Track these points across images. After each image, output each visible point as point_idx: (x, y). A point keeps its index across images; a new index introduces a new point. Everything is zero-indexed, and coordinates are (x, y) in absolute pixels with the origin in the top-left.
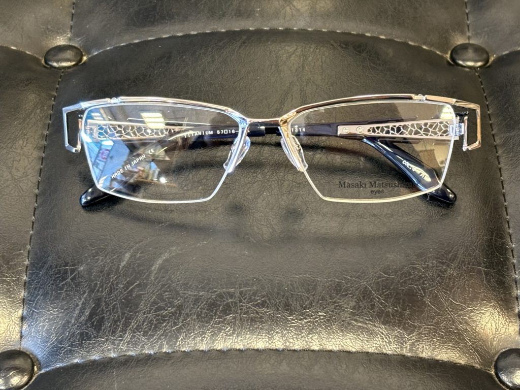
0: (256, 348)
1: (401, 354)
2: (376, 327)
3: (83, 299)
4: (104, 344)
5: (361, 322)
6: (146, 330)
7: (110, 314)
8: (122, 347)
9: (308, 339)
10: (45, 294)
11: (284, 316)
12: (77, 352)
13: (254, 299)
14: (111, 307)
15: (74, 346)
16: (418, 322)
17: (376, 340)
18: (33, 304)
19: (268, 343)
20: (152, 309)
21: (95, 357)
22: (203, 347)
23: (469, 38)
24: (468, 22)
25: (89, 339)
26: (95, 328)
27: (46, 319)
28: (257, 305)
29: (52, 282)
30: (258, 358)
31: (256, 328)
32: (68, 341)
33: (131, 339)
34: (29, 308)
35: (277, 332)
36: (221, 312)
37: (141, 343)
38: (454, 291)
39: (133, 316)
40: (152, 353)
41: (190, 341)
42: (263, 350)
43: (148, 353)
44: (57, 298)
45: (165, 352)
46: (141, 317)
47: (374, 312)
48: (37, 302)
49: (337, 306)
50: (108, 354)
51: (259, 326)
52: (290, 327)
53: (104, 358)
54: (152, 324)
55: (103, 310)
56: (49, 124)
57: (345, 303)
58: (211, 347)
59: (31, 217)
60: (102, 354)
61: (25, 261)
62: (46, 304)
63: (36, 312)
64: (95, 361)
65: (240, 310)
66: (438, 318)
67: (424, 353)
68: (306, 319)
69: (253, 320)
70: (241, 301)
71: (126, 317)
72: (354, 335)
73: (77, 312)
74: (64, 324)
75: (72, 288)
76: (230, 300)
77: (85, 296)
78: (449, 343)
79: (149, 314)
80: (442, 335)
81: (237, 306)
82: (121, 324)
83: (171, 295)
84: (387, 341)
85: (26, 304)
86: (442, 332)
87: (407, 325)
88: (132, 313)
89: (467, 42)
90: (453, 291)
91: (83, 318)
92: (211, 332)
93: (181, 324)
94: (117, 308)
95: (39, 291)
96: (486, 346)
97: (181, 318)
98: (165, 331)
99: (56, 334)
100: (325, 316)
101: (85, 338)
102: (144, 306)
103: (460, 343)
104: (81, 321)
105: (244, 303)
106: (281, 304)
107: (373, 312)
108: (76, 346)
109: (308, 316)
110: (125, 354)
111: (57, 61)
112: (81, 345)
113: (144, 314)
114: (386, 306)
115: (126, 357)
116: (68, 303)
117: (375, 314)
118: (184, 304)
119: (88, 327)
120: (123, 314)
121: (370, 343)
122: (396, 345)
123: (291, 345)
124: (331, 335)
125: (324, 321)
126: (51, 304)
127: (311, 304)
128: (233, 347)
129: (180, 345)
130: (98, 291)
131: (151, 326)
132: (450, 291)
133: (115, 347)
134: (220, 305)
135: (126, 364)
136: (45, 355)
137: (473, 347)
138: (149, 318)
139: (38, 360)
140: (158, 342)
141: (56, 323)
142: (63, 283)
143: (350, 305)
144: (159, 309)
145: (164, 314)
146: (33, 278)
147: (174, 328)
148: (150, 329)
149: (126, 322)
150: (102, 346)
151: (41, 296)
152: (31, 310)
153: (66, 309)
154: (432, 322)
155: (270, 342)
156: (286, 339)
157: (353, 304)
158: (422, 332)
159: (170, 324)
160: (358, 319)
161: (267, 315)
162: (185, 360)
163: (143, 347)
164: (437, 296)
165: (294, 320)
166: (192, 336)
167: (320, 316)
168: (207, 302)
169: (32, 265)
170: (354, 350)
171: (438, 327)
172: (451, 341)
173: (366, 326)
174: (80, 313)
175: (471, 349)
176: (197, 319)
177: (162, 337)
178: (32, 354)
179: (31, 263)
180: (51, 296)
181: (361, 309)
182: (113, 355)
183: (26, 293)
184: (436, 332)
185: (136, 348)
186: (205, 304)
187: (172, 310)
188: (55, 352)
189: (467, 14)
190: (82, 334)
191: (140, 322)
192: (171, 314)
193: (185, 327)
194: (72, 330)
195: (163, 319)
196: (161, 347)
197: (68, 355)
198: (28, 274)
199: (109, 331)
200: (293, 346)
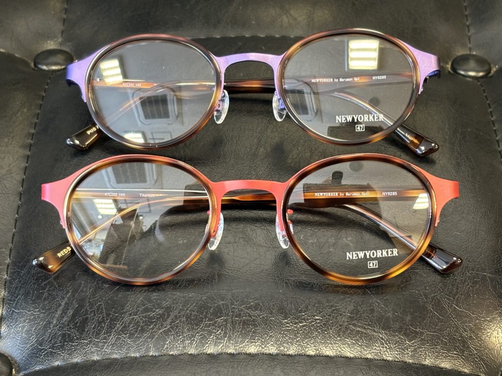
0: (248, 352)
1: (402, 361)
2: (375, 332)
3: (66, 299)
4: (87, 346)
5: (359, 327)
6: (132, 332)
7: (95, 315)
8: (106, 350)
9: (303, 343)
10: (27, 294)
11: (279, 320)
12: (58, 354)
13: (247, 301)
14: (95, 307)
15: (55, 348)
16: (420, 328)
17: (376, 346)
18: (13, 304)
19: (260, 347)
20: (139, 310)
21: (77, 359)
22: (192, 351)
23: (470, 49)
24: (470, 34)
25: (72, 341)
26: (78, 330)
27: (27, 319)
28: (250, 308)
29: (34, 281)
30: (250, 363)
31: (249, 332)
32: (49, 342)
33: (115, 341)
34: (9, 308)
35: (271, 336)
36: (212, 314)
37: (126, 345)
38: (458, 298)
39: (119, 318)
40: (138, 355)
41: (178, 344)
42: (256, 354)
43: (134, 357)
44: (39, 297)
45: (152, 356)
46: (127, 319)
47: (374, 317)
48: (18, 302)
49: (334, 310)
50: (91, 357)
51: (252, 329)
52: (285, 330)
53: (87, 361)
54: (139, 325)
55: (86, 310)
56: (36, 123)
57: (343, 307)
58: (200, 351)
59: (15, 215)
60: (85, 356)
61: (7, 260)
62: (27, 304)
63: (16, 312)
64: (77, 364)
65: (232, 312)
66: (442, 325)
67: (427, 360)
68: (301, 322)
69: (245, 323)
70: (232, 304)
71: (111, 319)
72: (352, 340)
73: (59, 312)
74: (45, 325)
75: (55, 287)
76: (221, 302)
77: (68, 296)
78: (453, 351)
79: (136, 315)
80: (446, 342)
81: (228, 308)
82: (105, 326)
83: (159, 296)
84: (388, 347)
85: (6, 304)
86: (446, 339)
87: (408, 331)
88: (117, 315)
89: (468, 53)
90: (456, 297)
91: (65, 319)
92: (200, 335)
93: (169, 327)
94: (102, 309)
95: (20, 290)
96: (492, 354)
97: (169, 320)
98: (152, 333)
99: (37, 335)
100: (321, 320)
101: (67, 340)
102: (131, 308)
103: (464, 351)
104: (63, 322)
105: (236, 305)
106: (275, 307)
107: (372, 316)
108: (57, 348)
109: (304, 319)
110: (110, 357)
111: (47, 65)
112: (62, 346)
113: (130, 316)
114: (386, 311)
115: (109, 361)
116: (50, 303)
117: (375, 318)
118: (172, 306)
119: (70, 328)
120: (108, 315)
121: (369, 348)
122: (397, 351)
123: (286, 350)
124: (328, 340)
125: (321, 325)
126: (32, 304)
127: (307, 308)
128: (224, 351)
129: (167, 348)
130: (82, 291)
131: (137, 329)
132: (454, 298)
133: (99, 349)
134: (211, 308)
135: (110, 368)
136: (24, 357)
137: (479, 356)
138: (136, 320)
139: (16, 362)
140: (145, 345)
141: (37, 323)
142: (45, 283)
143: (348, 309)
144: (147, 310)
145: (151, 315)
146: (14, 277)
147: (161, 331)
148: (136, 332)
149: (111, 324)
150: (84, 349)
151: (22, 295)
152: (10, 311)
153: (48, 309)
154: (435, 328)
155: (263, 346)
156: (280, 344)
157: (351, 308)
158: (425, 338)
159: (157, 327)
160: (357, 324)
161: (261, 318)
162: (173, 364)
163: (128, 349)
164: (439, 301)
165: (289, 324)
166: (181, 338)
167: (316, 320)
168: (197, 303)
169: (14, 263)
170: (352, 356)
171: (441, 334)
172: (455, 350)
173: (365, 331)
174: (62, 313)
175: (477, 358)
176: (186, 321)
177: (149, 340)
178: (10, 356)
179: (13, 262)
180: (33, 296)
181: (359, 313)
182: (96, 358)
183: (6, 293)
184: (440, 339)
185: (121, 350)
186: (195, 306)
187: (160, 312)
188: (36, 353)
189: (468, 26)
190: (64, 335)
191: (125, 324)
192: (159, 316)
193: (173, 330)
194: (53, 331)
195: (150, 321)
196: (148, 350)
197: (49, 357)
198: (9, 272)
199: (93, 333)
200: (288, 350)
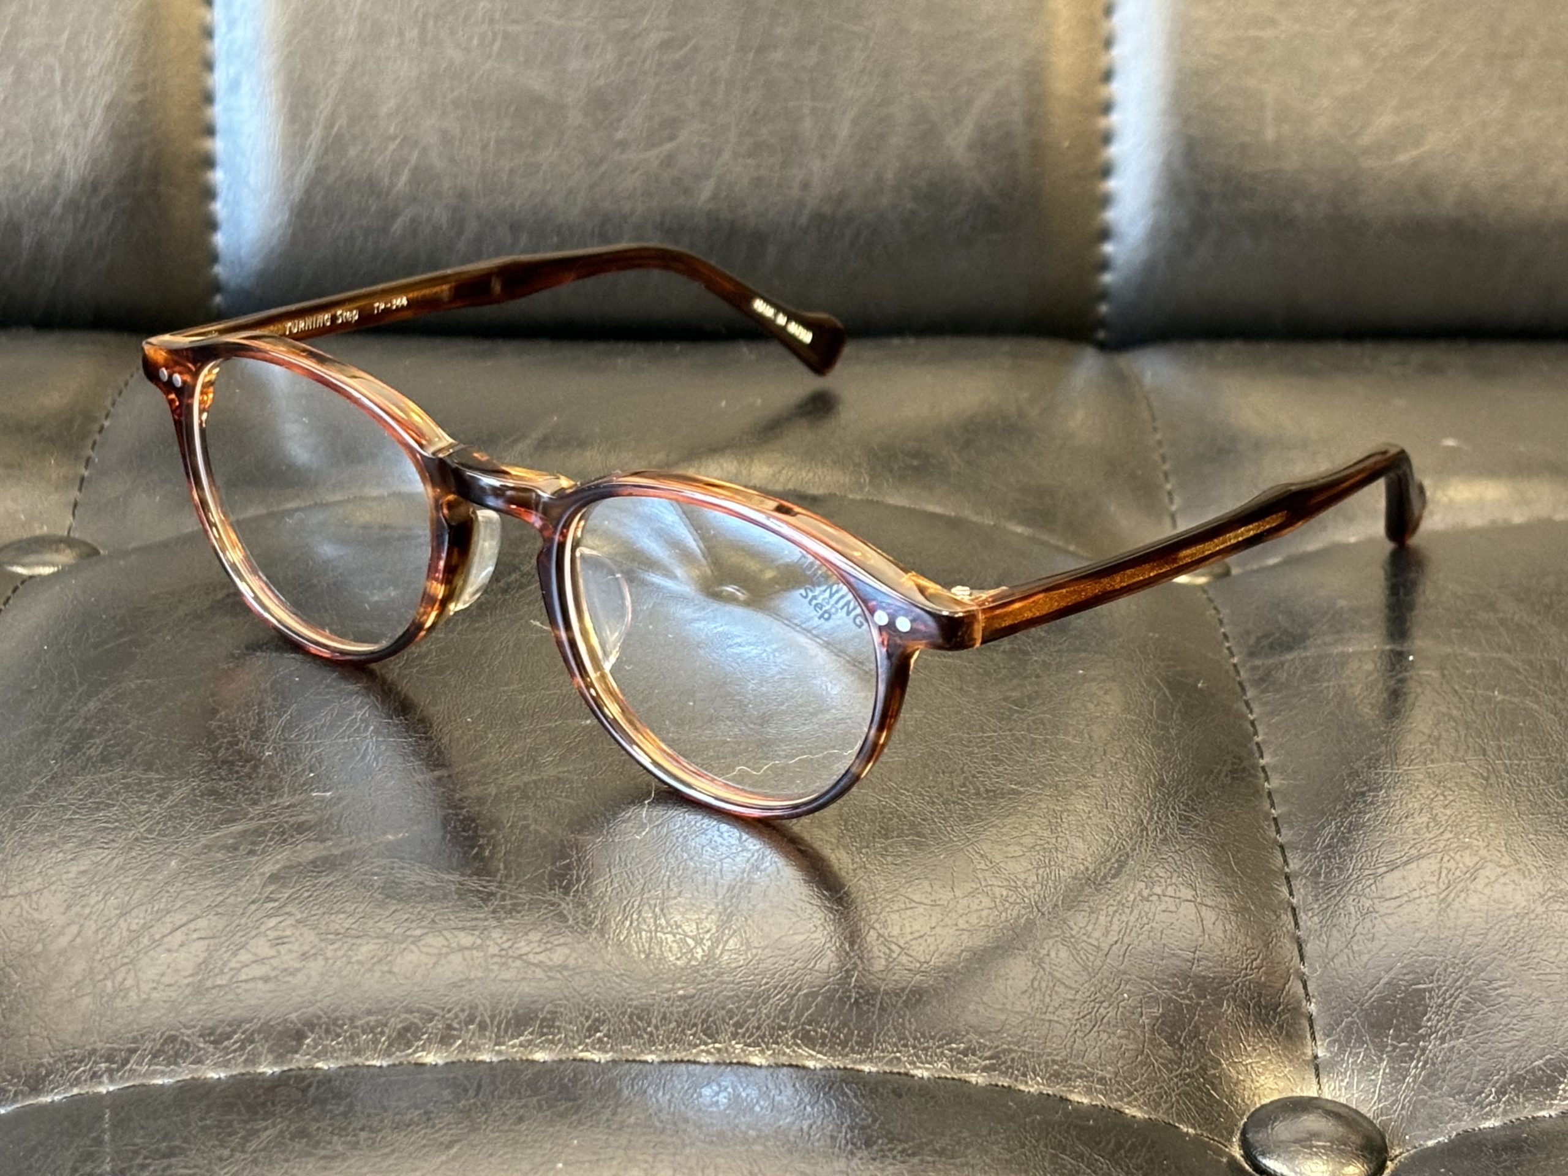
4: (81, 1061)
33: (162, 1045)
37: (192, 1053)
40: (223, 1076)
41: (338, 1043)
43: (212, 1078)
45: (264, 1074)
50: (91, 1088)
84: (919, 1046)
92: (401, 1022)
121: (868, 1048)
133: (114, 1066)
140: (245, 1048)
166: (346, 1032)
182: (105, 1088)
185: (178, 1065)
196: (252, 1061)
